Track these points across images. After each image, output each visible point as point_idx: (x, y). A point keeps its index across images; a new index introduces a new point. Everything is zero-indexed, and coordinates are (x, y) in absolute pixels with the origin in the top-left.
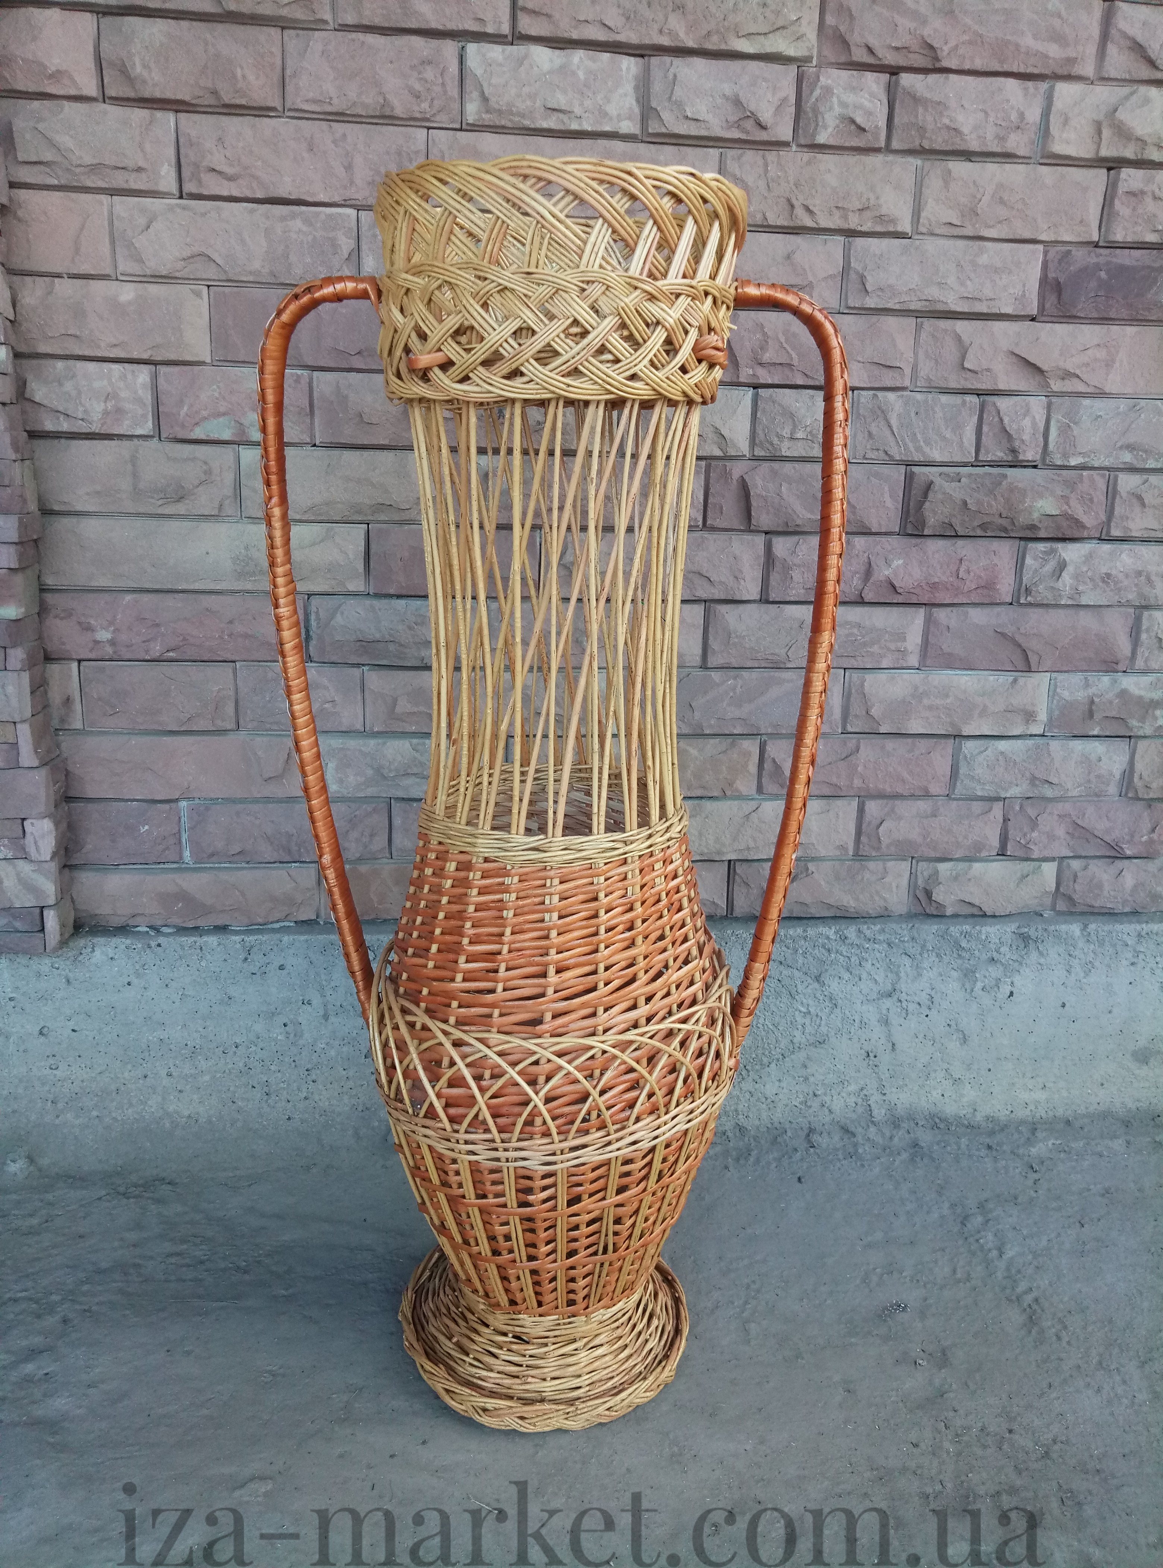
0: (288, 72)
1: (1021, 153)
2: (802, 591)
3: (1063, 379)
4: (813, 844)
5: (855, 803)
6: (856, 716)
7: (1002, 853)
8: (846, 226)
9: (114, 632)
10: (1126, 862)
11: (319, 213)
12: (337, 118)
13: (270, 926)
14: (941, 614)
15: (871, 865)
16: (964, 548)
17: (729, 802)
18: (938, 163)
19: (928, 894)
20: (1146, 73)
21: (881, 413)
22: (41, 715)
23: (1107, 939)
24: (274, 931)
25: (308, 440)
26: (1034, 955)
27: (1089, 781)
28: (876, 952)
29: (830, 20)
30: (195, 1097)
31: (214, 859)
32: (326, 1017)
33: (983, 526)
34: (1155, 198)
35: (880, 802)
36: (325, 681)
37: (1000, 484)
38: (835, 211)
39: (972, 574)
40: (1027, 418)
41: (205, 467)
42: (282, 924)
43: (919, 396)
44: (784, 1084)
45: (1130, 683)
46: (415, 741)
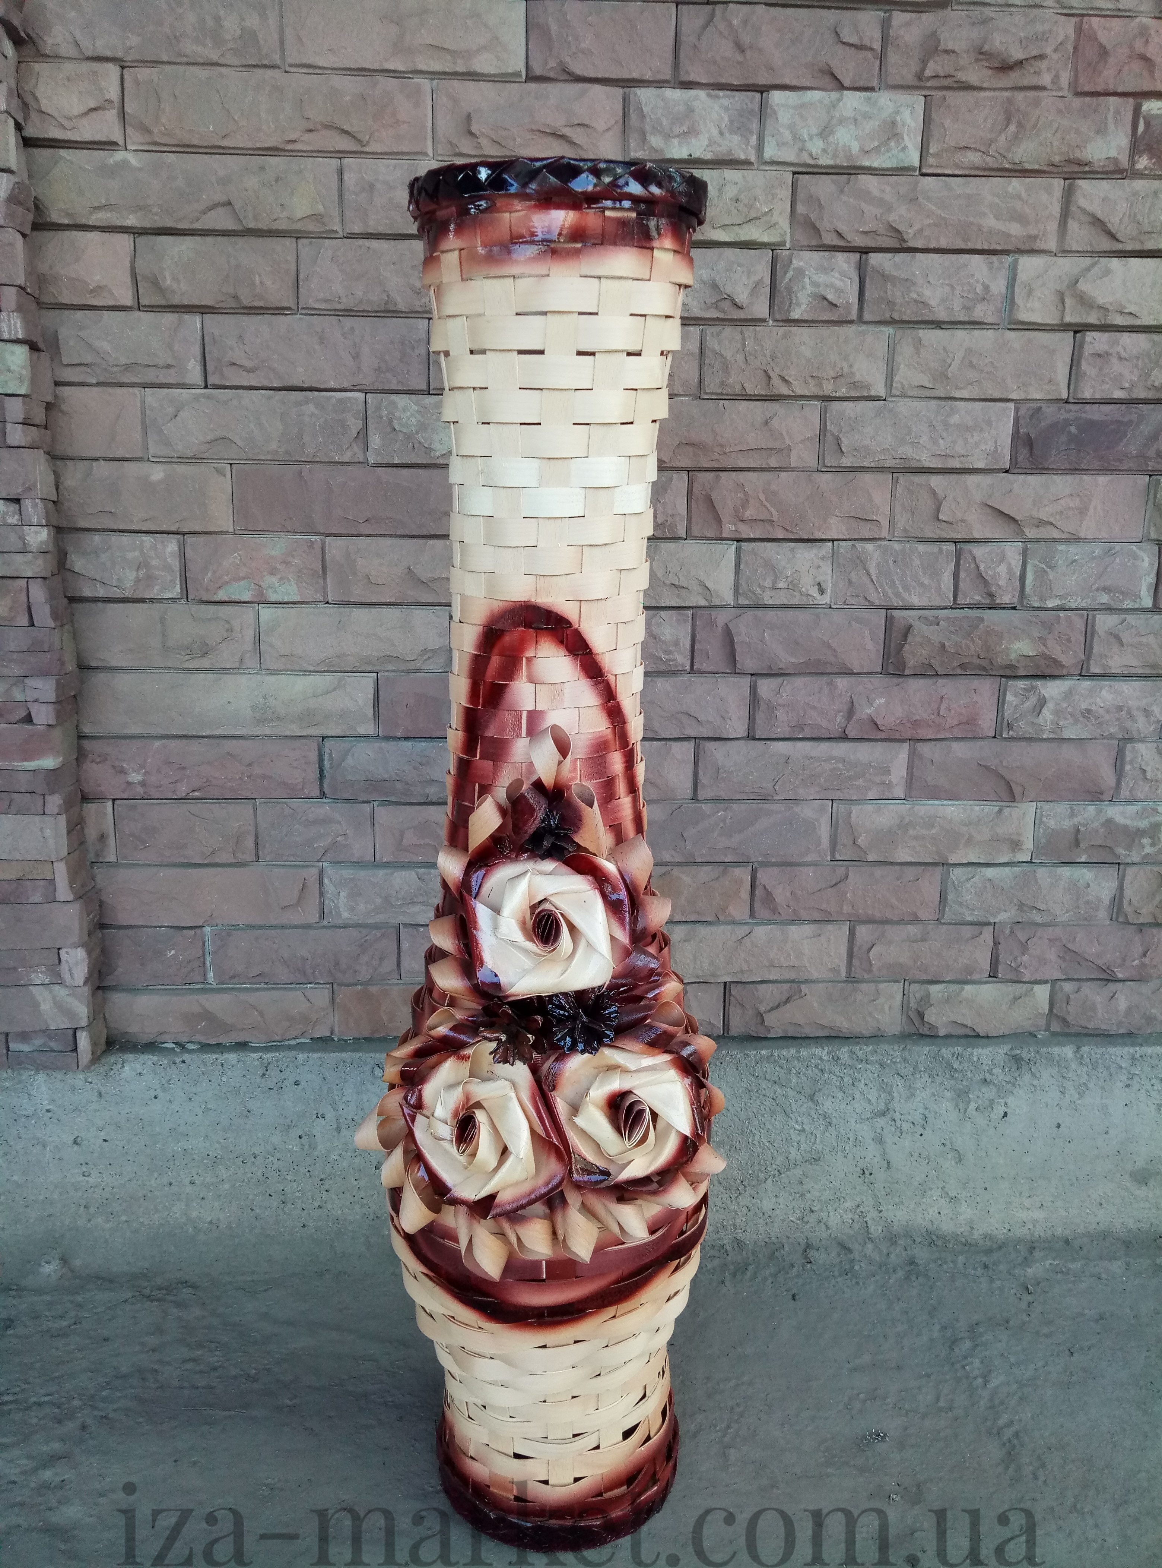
0: (301, 276)
1: (989, 320)
2: (787, 729)
3: (1038, 526)
4: (805, 967)
5: (846, 928)
6: (843, 845)
7: (993, 975)
8: (821, 393)
9: (145, 774)
10: (1119, 985)
11: (331, 397)
12: (347, 314)
13: (286, 1043)
14: (925, 749)
15: (864, 987)
16: (945, 687)
17: (722, 927)
18: (909, 332)
19: (921, 1015)
20: (1107, 245)
21: (862, 562)
22: (77, 852)
23: (1100, 1061)
24: (290, 1048)
25: (321, 599)
26: (1027, 1077)
27: (1078, 907)
28: (869, 1072)
29: (801, 209)
30: (216, 1204)
31: (236, 981)
32: (338, 1130)
33: (961, 666)
34: (1121, 358)
35: (870, 926)
36: (338, 817)
37: (977, 627)
38: (810, 380)
39: (953, 712)
40: (1003, 565)
41: (227, 626)
42: (299, 1041)
43: (897, 546)
44: (781, 1200)
45: (1115, 812)
46: (421, 871)
